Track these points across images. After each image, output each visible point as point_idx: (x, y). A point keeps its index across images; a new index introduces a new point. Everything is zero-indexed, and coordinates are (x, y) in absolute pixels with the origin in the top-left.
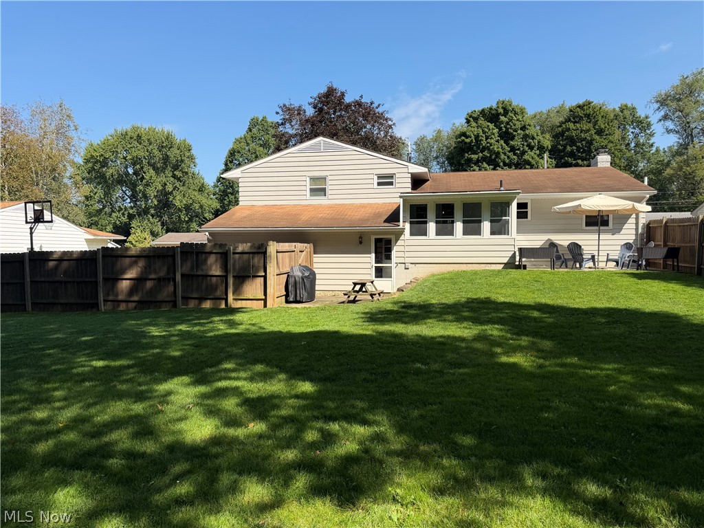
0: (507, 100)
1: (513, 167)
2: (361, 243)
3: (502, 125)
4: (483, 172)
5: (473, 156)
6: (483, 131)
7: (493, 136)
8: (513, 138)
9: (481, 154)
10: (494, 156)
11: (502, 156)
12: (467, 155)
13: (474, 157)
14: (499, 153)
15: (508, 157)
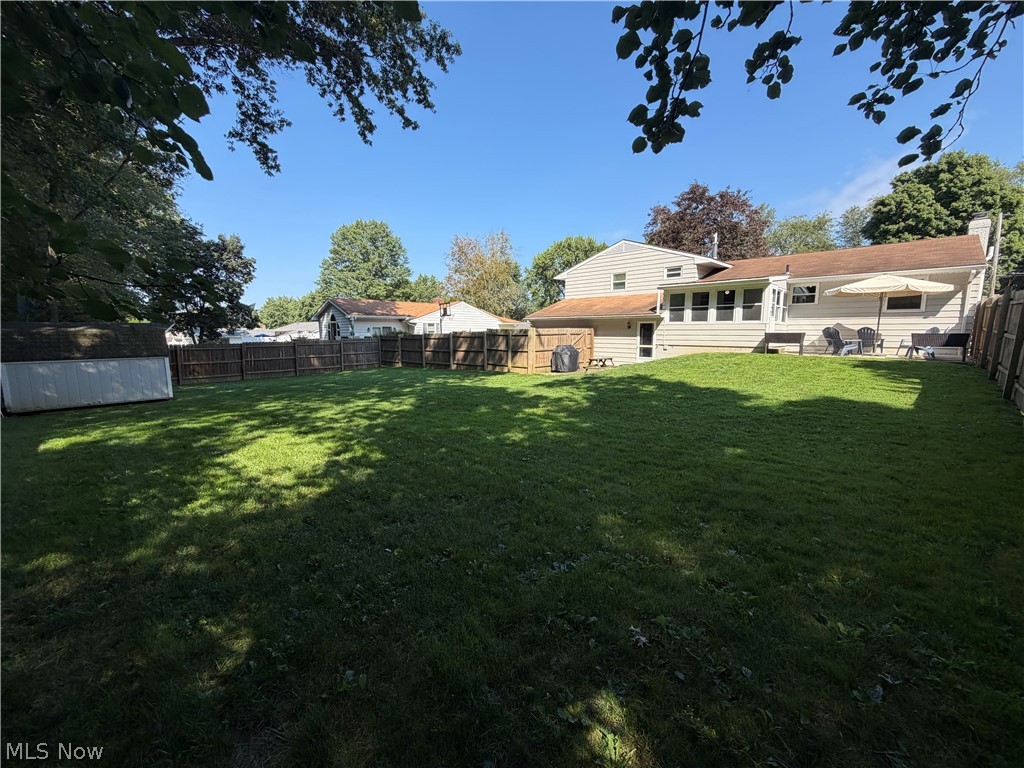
0: (957, 151)
1: (955, 234)
2: (629, 327)
3: (942, 185)
4: (904, 244)
5: (890, 227)
6: (909, 195)
7: (924, 200)
8: (956, 197)
9: (902, 224)
10: (921, 225)
11: (935, 223)
12: (883, 226)
13: (893, 228)
14: (929, 220)
15: (946, 223)
